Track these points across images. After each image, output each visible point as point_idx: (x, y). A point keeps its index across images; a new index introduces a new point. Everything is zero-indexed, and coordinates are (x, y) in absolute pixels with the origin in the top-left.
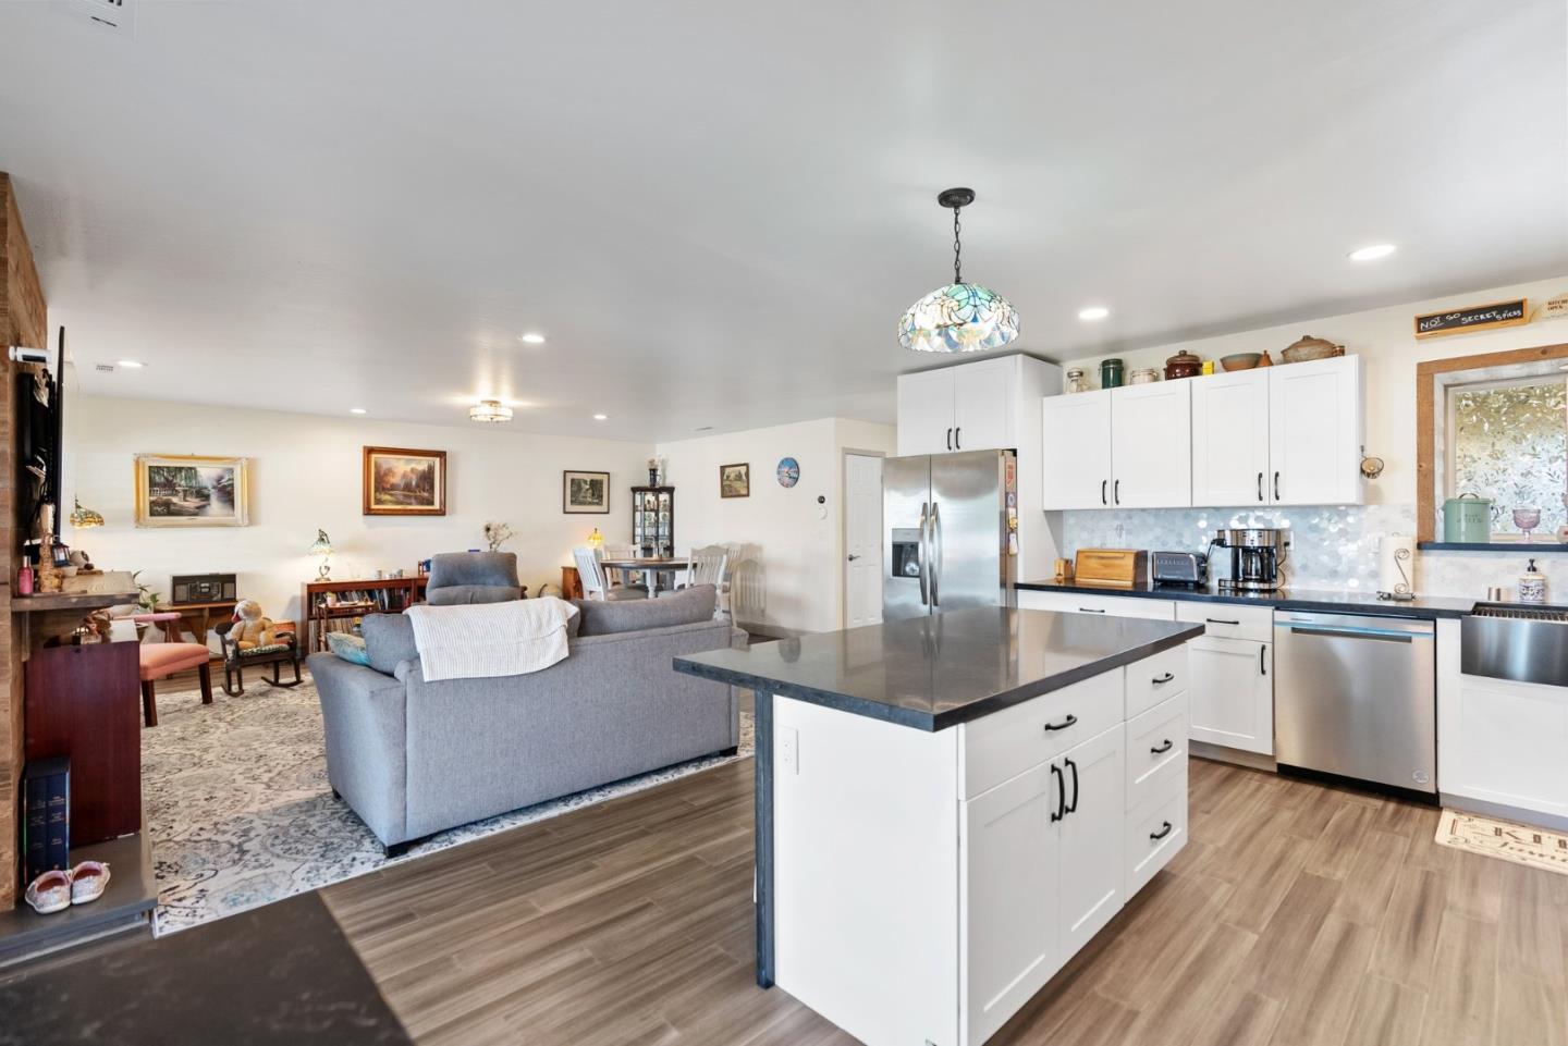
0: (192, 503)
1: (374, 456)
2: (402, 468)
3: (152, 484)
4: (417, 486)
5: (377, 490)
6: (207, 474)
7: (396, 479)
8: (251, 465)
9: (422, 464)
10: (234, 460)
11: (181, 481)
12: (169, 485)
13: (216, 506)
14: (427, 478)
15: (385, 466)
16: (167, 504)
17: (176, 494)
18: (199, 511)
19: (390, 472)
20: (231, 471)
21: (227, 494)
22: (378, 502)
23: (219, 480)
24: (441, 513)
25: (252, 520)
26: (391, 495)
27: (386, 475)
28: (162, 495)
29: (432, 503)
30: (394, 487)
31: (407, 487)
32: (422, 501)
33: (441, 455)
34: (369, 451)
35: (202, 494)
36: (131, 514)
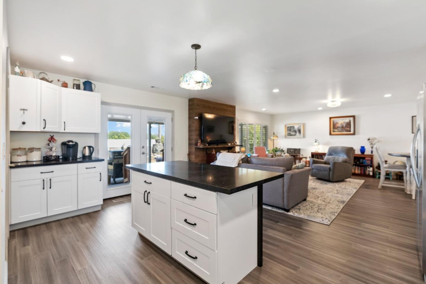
0: (294, 133)
1: (332, 119)
2: (341, 122)
3: (288, 130)
4: (346, 126)
5: (333, 128)
6: (296, 127)
7: (339, 125)
8: (304, 125)
9: (347, 120)
10: (301, 124)
11: (292, 130)
12: (290, 130)
13: (298, 134)
14: (349, 124)
15: (335, 122)
16: (290, 134)
17: (291, 131)
18: (295, 135)
19: (337, 123)
20: (300, 126)
21: (300, 131)
22: (334, 131)
23: (298, 128)
24: (354, 134)
25: (304, 137)
26: (338, 130)
27: (336, 124)
28: (289, 132)
29: (350, 131)
30: (338, 127)
31: (342, 127)
32: (347, 131)
33: (354, 117)
34: (330, 118)
35: (295, 132)
36: (284, 136)
